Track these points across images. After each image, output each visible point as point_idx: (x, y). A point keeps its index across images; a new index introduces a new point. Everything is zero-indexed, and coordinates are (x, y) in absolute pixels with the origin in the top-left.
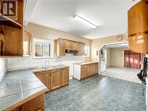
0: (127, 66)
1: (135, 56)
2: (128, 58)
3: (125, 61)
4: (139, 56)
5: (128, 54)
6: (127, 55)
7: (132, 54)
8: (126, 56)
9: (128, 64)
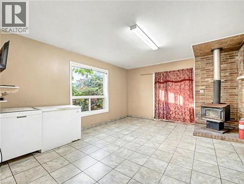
0: (161, 115)
1: (178, 87)
2: (163, 92)
3: (157, 101)
4: (187, 88)
5: (163, 83)
6: (162, 85)
7: (172, 82)
8: (159, 87)
9: (163, 110)
